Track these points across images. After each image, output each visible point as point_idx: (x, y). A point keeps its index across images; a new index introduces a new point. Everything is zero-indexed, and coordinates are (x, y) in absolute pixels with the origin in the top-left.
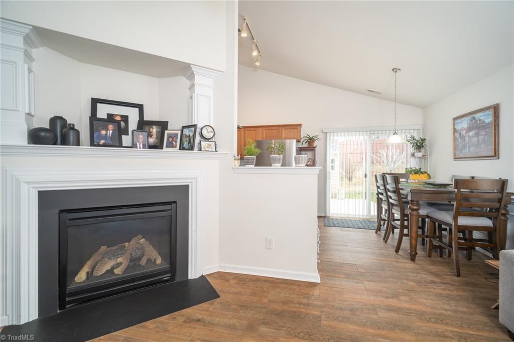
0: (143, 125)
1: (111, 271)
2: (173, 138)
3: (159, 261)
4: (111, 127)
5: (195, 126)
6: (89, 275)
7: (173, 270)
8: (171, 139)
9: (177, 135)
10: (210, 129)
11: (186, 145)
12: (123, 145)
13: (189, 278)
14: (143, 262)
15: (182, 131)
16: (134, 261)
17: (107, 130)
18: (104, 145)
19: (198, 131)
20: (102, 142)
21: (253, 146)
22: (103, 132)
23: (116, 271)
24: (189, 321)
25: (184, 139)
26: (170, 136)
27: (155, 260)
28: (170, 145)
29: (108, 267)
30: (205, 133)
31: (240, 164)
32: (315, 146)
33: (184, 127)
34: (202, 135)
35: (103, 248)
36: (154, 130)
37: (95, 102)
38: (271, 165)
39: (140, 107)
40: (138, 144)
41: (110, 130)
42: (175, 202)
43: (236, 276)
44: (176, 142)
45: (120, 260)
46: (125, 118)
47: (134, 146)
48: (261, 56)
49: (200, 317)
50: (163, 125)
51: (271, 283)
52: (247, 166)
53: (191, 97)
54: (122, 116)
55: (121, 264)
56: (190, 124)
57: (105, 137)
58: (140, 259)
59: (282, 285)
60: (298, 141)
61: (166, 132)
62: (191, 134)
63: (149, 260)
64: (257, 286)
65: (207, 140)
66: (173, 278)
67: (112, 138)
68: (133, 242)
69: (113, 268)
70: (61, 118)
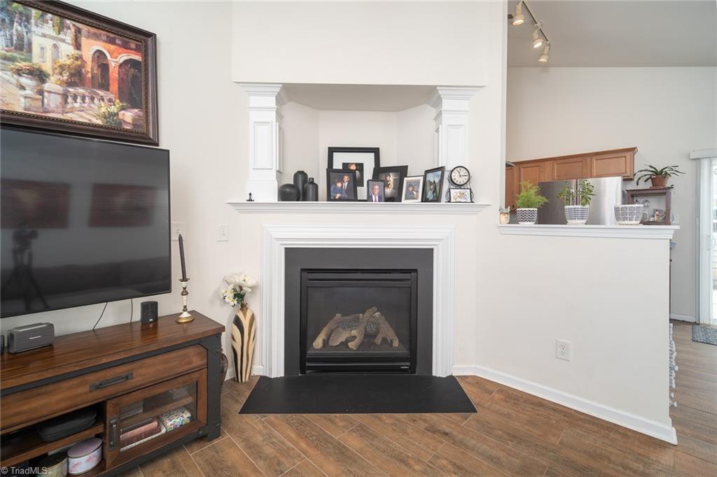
0: (379, 172)
1: (345, 344)
2: (413, 187)
3: (396, 344)
4: (346, 178)
5: (442, 169)
6: (326, 342)
7: (412, 357)
8: (411, 189)
9: (418, 182)
10: (463, 172)
11: (430, 195)
12: (359, 199)
13: (434, 374)
14: (378, 340)
15: (425, 177)
16: (369, 337)
17: (343, 182)
18: (340, 199)
19: (446, 175)
20: (338, 196)
21: (532, 192)
22: (339, 185)
23: (351, 345)
24: (433, 430)
25: (428, 188)
26: (409, 185)
27: (391, 341)
28: (410, 196)
29: (342, 338)
30: (455, 176)
31: (510, 220)
32: (668, 185)
33: (427, 172)
34: (451, 181)
35: (338, 316)
36: (391, 178)
37: (332, 151)
38: (565, 223)
39: (376, 151)
40: (373, 196)
41: (345, 183)
42: (416, 271)
43: (503, 390)
44: (417, 192)
45: (354, 332)
46: (360, 167)
47: (369, 199)
48: (549, 45)
49: (448, 430)
50: (402, 171)
51: (565, 416)
52: (522, 224)
53: (437, 130)
54: (357, 165)
55: (354, 337)
56: (436, 167)
57: (340, 191)
58: (375, 336)
59: (587, 425)
60: (627, 180)
61: (405, 179)
62: (437, 180)
63: (384, 340)
64: (540, 413)
65: (459, 186)
66: (412, 369)
67: (347, 191)
68: (367, 314)
69: (347, 341)
70: (302, 173)
